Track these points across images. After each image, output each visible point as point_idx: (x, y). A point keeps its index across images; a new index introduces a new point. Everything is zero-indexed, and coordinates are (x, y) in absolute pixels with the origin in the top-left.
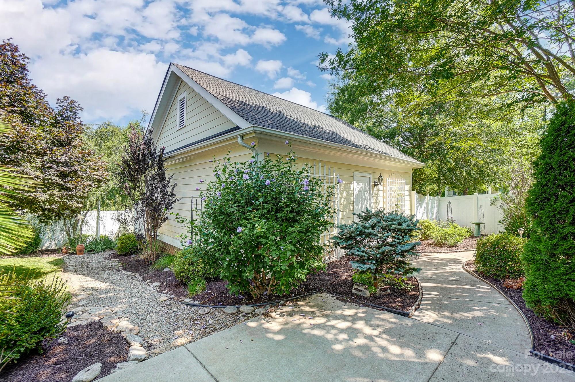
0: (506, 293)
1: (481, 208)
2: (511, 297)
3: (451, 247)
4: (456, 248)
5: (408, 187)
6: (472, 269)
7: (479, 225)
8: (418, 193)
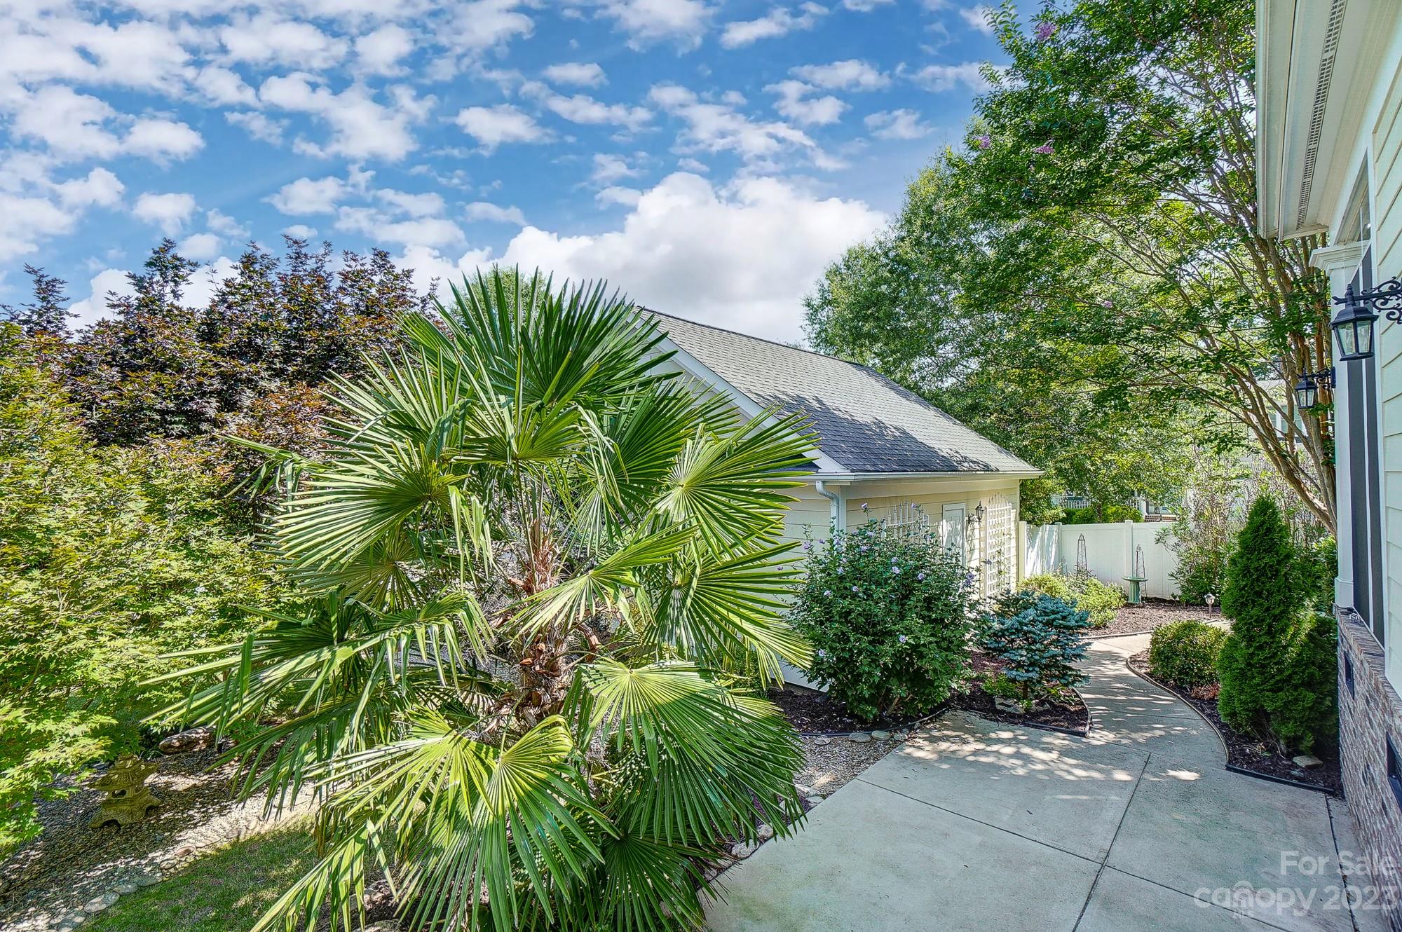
0: (1196, 705)
1: (1139, 548)
2: (1203, 711)
3: (1098, 628)
4: (1107, 631)
5: (1013, 514)
6: (1143, 671)
7: (1137, 583)
8: (1029, 522)
